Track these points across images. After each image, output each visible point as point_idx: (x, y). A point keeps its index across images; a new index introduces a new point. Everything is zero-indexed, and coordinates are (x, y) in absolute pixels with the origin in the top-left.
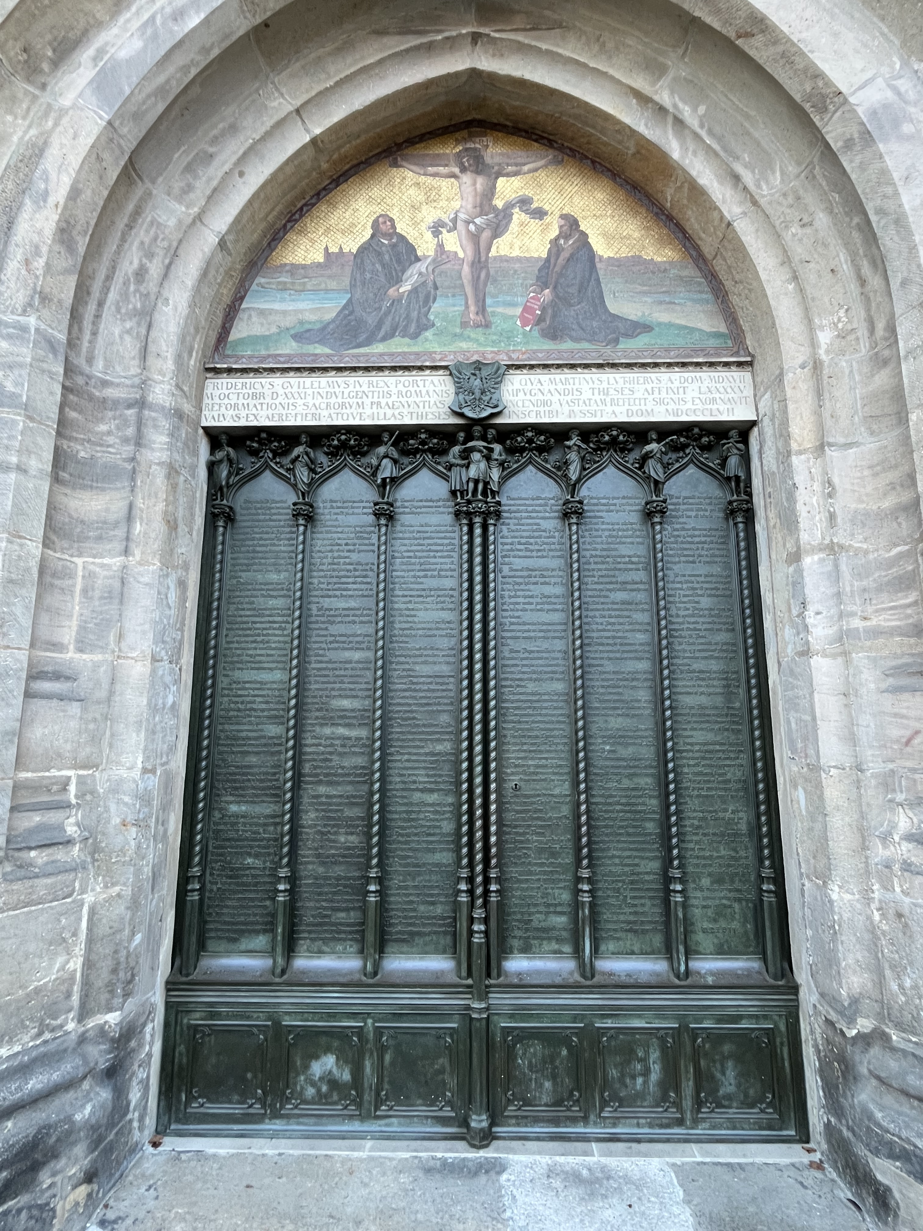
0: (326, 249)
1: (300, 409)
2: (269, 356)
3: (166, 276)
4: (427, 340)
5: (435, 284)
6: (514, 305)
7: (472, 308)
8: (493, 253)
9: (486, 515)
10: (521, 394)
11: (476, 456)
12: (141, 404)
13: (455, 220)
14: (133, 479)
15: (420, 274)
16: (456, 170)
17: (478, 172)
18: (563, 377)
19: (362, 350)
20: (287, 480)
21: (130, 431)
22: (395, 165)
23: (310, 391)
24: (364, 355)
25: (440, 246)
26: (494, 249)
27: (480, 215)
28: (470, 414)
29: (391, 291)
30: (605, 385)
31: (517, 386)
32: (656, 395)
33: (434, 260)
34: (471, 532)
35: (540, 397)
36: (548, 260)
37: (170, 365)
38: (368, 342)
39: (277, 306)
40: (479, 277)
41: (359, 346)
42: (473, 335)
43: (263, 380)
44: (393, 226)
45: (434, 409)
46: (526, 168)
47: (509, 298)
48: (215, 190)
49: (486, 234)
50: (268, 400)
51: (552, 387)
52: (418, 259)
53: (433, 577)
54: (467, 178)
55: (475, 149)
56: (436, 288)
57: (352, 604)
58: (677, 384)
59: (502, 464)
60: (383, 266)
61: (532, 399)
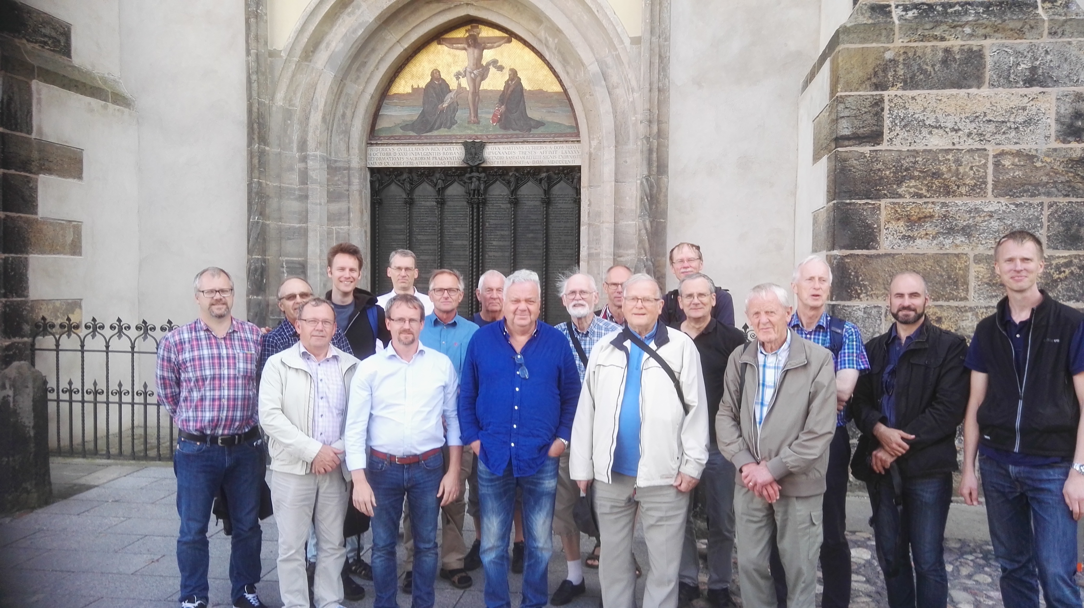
0: (412, 86)
1: (405, 160)
2: (392, 136)
3: (353, 117)
4: (454, 129)
5: (457, 103)
6: (489, 113)
7: (473, 115)
8: (481, 88)
9: (478, 204)
10: (491, 154)
11: (474, 179)
12: (349, 169)
13: (465, 71)
14: (349, 198)
15: (451, 98)
16: (466, 46)
17: (475, 47)
18: (508, 146)
19: (428, 134)
20: (402, 187)
21: (346, 179)
22: (439, 43)
23: (408, 152)
24: (429, 136)
25: (459, 84)
26: (481, 86)
27: (477, 68)
28: (471, 164)
29: (440, 106)
30: (525, 150)
31: (490, 150)
32: (545, 154)
33: (457, 91)
34: (473, 211)
35: (499, 155)
36: (504, 91)
37: (357, 151)
38: (430, 131)
39: (393, 113)
40: (475, 100)
41: (427, 132)
42: (473, 127)
43: (390, 147)
44: (440, 76)
45: (457, 160)
46: (496, 45)
47: (487, 110)
48: (368, 79)
49: (479, 79)
50: (392, 156)
51: (504, 151)
52: (450, 91)
53: (459, 227)
54: (471, 50)
55: (474, 35)
56: (458, 105)
57: (429, 238)
58: (553, 149)
59: (485, 182)
60: (436, 95)
61: (496, 156)
